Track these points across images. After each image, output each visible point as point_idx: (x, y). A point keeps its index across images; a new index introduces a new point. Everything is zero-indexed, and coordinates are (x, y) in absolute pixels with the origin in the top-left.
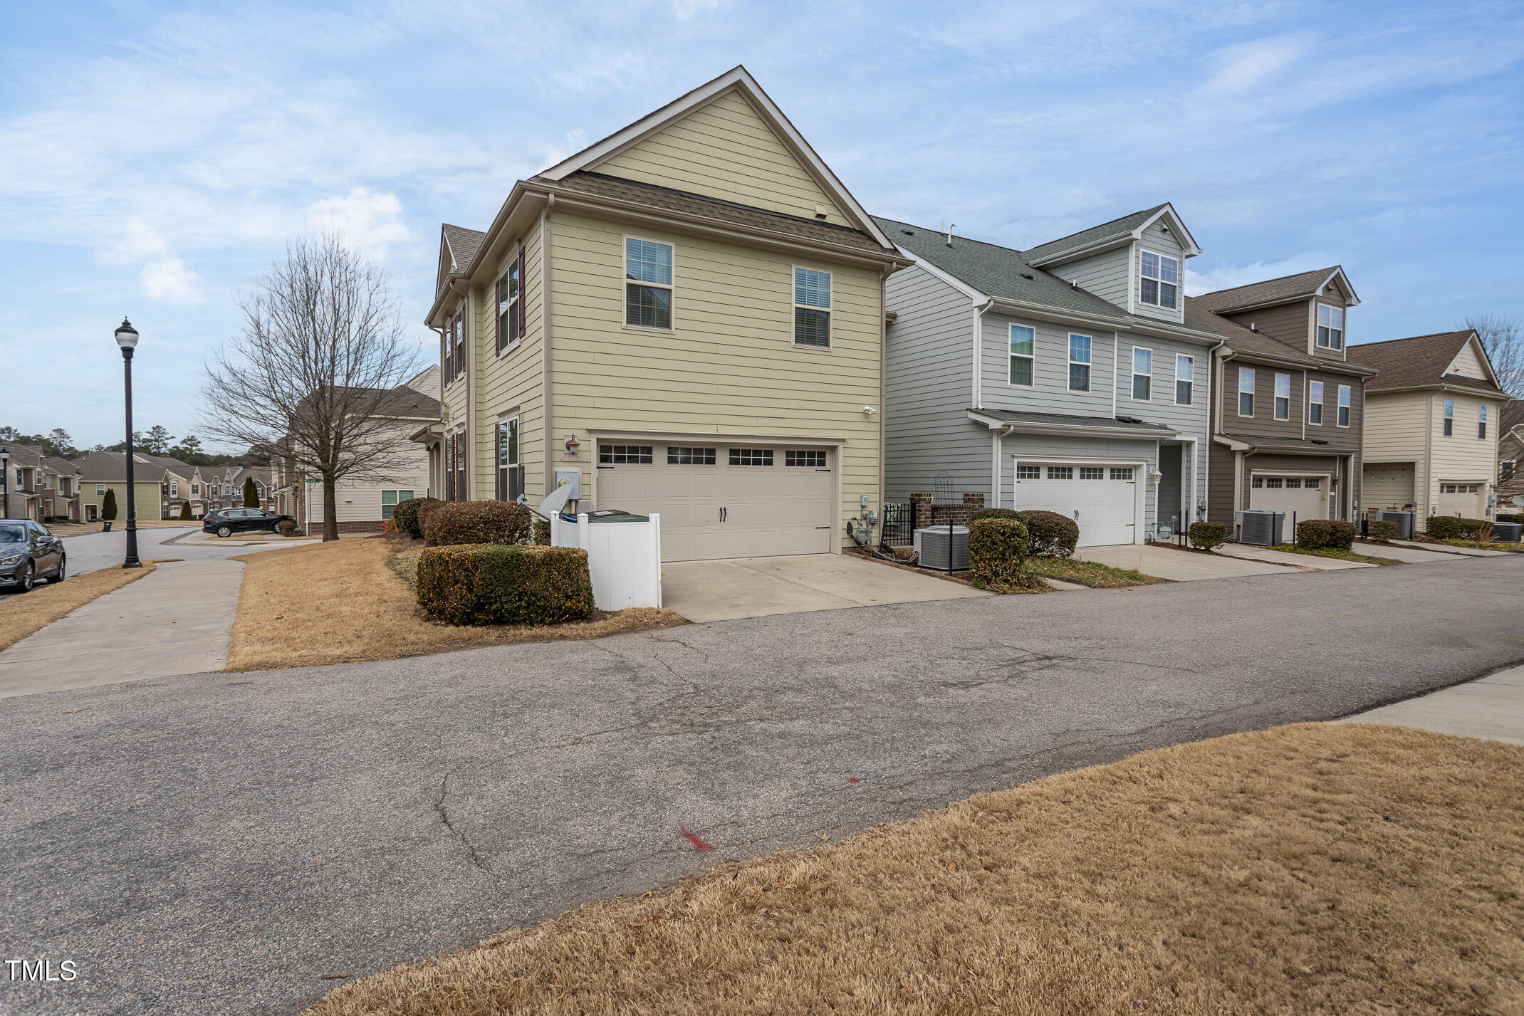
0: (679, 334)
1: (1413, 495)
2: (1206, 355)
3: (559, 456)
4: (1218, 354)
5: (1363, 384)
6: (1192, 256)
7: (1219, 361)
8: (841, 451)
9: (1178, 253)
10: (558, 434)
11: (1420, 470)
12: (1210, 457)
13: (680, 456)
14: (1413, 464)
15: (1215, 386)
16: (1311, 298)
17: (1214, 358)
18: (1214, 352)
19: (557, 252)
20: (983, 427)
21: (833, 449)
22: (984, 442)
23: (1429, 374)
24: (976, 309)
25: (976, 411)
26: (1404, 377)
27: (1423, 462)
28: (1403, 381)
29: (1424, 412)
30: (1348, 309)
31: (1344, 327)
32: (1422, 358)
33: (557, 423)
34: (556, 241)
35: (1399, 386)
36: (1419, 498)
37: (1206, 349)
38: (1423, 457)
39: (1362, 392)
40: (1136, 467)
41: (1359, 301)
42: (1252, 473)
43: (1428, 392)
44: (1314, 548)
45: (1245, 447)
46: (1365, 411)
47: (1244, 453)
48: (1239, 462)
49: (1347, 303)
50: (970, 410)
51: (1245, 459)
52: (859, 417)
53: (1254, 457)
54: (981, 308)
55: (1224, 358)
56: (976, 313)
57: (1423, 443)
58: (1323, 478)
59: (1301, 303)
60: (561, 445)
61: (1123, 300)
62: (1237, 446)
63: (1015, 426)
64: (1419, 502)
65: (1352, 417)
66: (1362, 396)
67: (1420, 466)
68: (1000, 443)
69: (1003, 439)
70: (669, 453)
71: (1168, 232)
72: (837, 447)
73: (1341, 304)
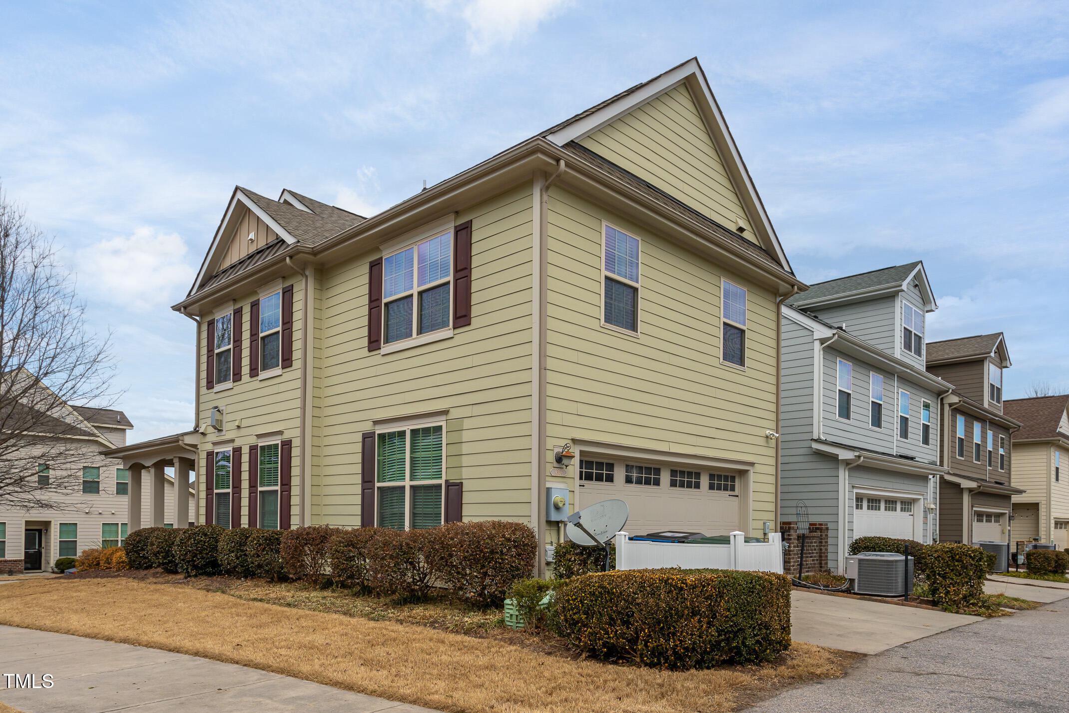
0: (643, 339)
1: (1038, 531)
2: (936, 401)
3: (550, 469)
4: (946, 401)
5: (1010, 435)
6: (932, 311)
7: (947, 408)
8: (752, 477)
9: (921, 306)
10: (550, 443)
11: (1043, 510)
12: (940, 493)
13: (635, 475)
14: (1038, 504)
15: (943, 430)
16: (986, 358)
17: (942, 404)
18: (942, 400)
19: (551, 231)
20: (834, 458)
21: (743, 473)
22: (834, 473)
23: (1047, 429)
24: (818, 341)
25: (818, 441)
26: (1028, 431)
27: (1045, 502)
28: (1029, 435)
29: (1045, 460)
30: (1004, 370)
31: (1001, 386)
32: (1037, 416)
33: (550, 430)
34: (551, 217)
35: (1027, 438)
36: (1043, 533)
37: (936, 396)
38: (1045, 499)
39: (1010, 442)
40: (915, 501)
41: (1011, 364)
42: (974, 509)
43: (1047, 444)
44: (1045, 574)
45: (973, 485)
46: (1012, 458)
47: (970, 490)
48: (966, 499)
49: (1004, 365)
50: (816, 441)
51: (972, 495)
52: (762, 441)
53: (979, 494)
54: (822, 341)
55: (950, 405)
56: (817, 345)
57: (1045, 487)
58: (1003, 514)
59: (979, 362)
60: (550, 457)
61: (890, 345)
62: (966, 484)
63: (864, 457)
64: (1043, 537)
65: (1005, 462)
66: (1010, 446)
67: (1043, 506)
68: (847, 473)
69: (850, 470)
70: (626, 472)
71: (917, 288)
72: (748, 471)
73: (999, 365)
